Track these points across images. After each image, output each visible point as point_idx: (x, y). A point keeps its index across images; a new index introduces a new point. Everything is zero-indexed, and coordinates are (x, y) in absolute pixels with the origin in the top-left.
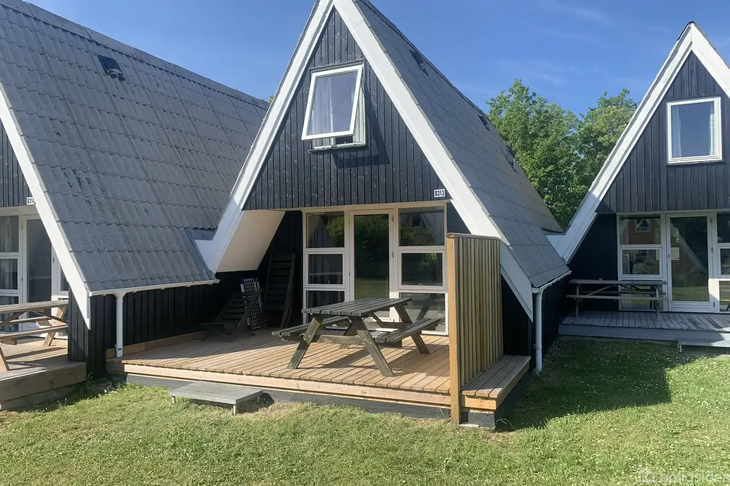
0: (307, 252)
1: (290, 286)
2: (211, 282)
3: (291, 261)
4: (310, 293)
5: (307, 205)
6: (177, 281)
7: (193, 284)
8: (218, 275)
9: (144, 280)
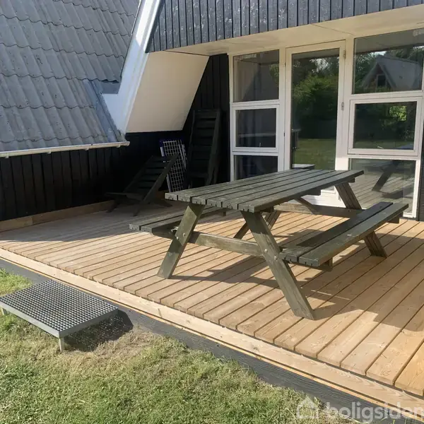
0: (235, 107)
1: (214, 149)
2: (118, 145)
3: (214, 119)
4: (238, 157)
5: (219, 37)
6: (70, 143)
7: (91, 147)
8: (129, 136)
9: (23, 143)
